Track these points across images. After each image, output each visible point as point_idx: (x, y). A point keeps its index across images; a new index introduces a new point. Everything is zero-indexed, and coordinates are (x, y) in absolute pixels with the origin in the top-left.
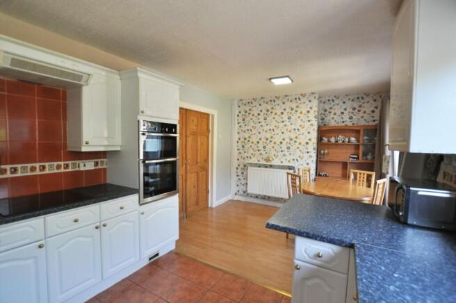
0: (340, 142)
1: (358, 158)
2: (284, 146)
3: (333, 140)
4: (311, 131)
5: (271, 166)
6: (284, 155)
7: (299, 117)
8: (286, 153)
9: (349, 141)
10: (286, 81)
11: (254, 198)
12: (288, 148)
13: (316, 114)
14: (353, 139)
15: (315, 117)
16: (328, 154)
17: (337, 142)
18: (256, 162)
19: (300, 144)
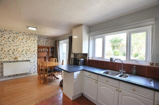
0: (43, 51)
1: (49, 55)
2: (24, 53)
3: (41, 50)
4: (35, 47)
5: (17, 61)
6: (24, 56)
7: (30, 42)
8: (25, 55)
9: (46, 51)
10: (35, 29)
11: (7, 77)
12: (26, 53)
13: (37, 41)
14: (47, 50)
15: (37, 42)
16: (39, 55)
17: (42, 51)
18: (8, 60)
19: (31, 51)
